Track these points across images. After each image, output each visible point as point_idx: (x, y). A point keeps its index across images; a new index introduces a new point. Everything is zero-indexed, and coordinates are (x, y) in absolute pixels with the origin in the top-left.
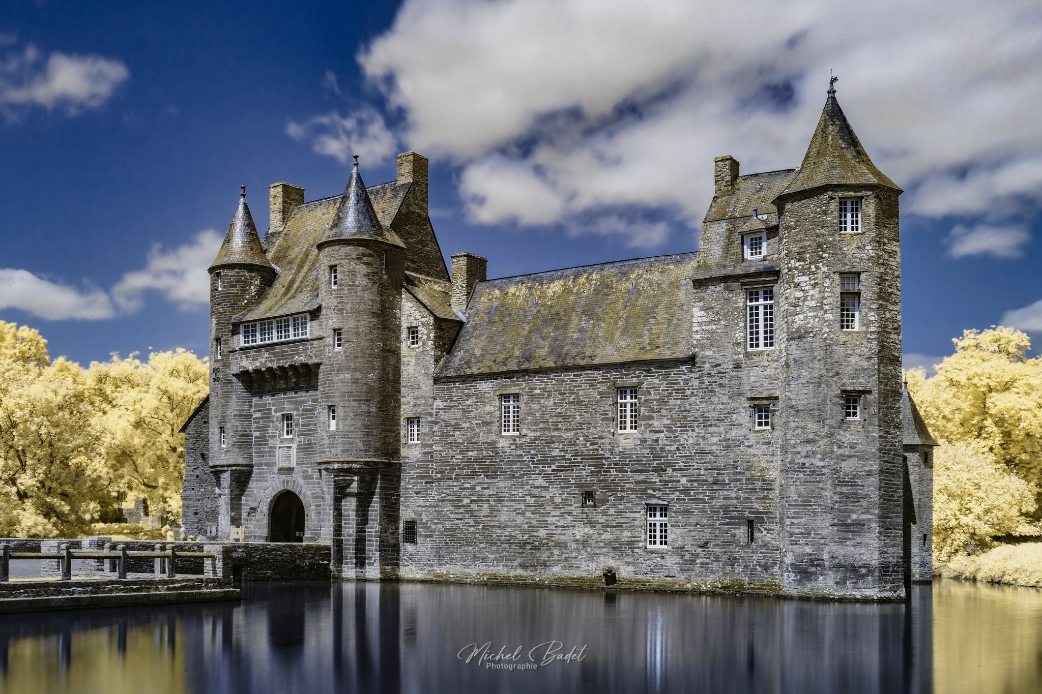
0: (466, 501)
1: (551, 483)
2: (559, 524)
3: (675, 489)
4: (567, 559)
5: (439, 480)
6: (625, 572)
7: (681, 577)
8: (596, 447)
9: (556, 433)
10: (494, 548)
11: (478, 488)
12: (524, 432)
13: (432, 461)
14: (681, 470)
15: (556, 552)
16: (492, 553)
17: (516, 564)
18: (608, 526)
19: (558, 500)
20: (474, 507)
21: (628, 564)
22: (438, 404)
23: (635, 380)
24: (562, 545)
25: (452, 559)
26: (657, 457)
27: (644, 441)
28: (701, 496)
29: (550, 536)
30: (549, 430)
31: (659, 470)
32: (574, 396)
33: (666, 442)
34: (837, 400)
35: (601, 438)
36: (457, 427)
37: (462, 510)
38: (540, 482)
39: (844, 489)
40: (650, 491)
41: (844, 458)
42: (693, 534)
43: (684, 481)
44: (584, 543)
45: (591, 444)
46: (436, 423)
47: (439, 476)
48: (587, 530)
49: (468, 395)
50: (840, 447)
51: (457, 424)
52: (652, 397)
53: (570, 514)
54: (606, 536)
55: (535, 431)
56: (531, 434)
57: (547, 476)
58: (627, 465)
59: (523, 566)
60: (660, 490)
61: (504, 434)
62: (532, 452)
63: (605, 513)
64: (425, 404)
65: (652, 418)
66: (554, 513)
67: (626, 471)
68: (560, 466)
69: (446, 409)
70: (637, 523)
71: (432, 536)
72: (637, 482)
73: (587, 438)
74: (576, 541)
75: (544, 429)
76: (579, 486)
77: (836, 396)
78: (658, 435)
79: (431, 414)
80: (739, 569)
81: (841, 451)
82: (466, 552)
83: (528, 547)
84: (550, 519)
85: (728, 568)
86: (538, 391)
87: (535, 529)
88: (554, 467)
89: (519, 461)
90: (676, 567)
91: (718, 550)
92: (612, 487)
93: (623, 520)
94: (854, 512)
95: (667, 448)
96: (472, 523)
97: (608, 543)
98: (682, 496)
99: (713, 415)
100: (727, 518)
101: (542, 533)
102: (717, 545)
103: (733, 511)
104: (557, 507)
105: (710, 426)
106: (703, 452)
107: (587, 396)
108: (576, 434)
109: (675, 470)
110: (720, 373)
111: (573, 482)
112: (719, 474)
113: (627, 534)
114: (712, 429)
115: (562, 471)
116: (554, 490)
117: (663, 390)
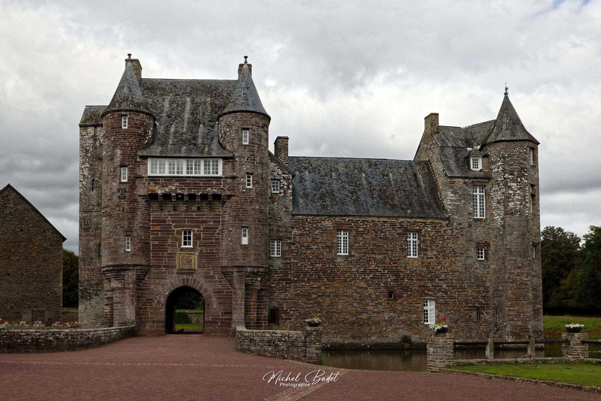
0: (315, 295)
1: (369, 285)
2: (374, 310)
3: (440, 290)
4: (380, 332)
5: (296, 281)
6: (414, 339)
8: (396, 265)
9: (373, 256)
10: (334, 326)
11: (323, 288)
13: (291, 269)
14: (443, 280)
15: (373, 327)
16: (333, 329)
17: (349, 335)
18: (403, 312)
19: (374, 296)
20: (320, 299)
21: (416, 333)
22: (296, 232)
24: (377, 323)
26: (430, 272)
27: (423, 263)
28: (453, 295)
29: (369, 318)
30: (368, 253)
31: (431, 280)
32: (383, 234)
33: (435, 264)
35: (399, 260)
36: (308, 248)
37: (312, 302)
38: (362, 285)
40: (426, 291)
42: (450, 316)
43: (444, 286)
44: (390, 322)
45: (394, 263)
46: (293, 244)
48: (392, 314)
49: (316, 228)
51: (309, 246)
52: (427, 238)
53: (381, 304)
54: (403, 317)
55: (360, 253)
56: (357, 255)
57: (367, 281)
58: (414, 276)
59: (353, 337)
60: (432, 291)
61: (338, 254)
62: (358, 266)
63: (401, 304)
64: (286, 232)
65: (426, 250)
66: (371, 304)
67: (413, 280)
68: (375, 276)
69: (301, 235)
70: (419, 310)
71: (290, 319)
72: (420, 287)
73: (391, 260)
74: (385, 320)
76: (386, 287)
78: (430, 260)
79: (289, 238)
80: (474, 335)
83: (356, 325)
84: (369, 308)
85: (469, 334)
86: (361, 229)
87: (360, 313)
88: (371, 276)
89: (350, 272)
92: (405, 289)
93: (411, 308)
95: (436, 268)
97: (404, 322)
98: (444, 295)
99: (458, 251)
100: (467, 307)
101: (365, 316)
102: (463, 322)
103: (470, 303)
104: (373, 300)
105: (457, 256)
106: (453, 271)
107: (391, 234)
108: (385, 257)
109: (439, 280)
110: (461, 228)
111: (382, 285)
112: (462, 283)
113: (414, 316)
114: (458, 258)
115: (376, 278)
116: (371, 290)
117: (432, 235)
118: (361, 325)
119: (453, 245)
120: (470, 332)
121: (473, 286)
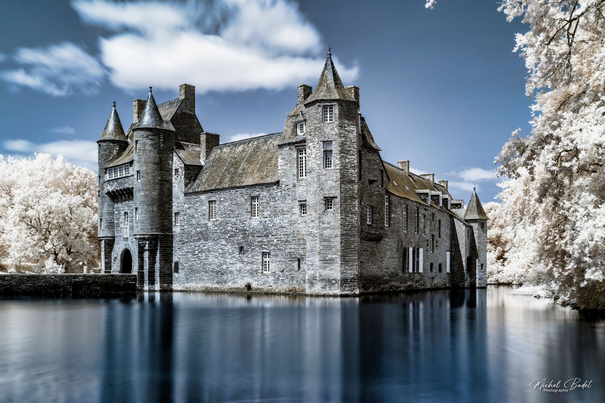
0: (197, 252)
1: (228, 243)
2: (231, 262)
3: (272, 245)
4: (233, 279)
5: (187, 242)
6: (254, 285)
7: (274, 286)
8: (243, 225)
9: (229, 219)
10: (207, 274)
11: (201, 246)
12: (218, 218)
13: (184, 233)
14: (274, 235)
15: (229, 276)
16: (207, 277)
17: (215, 282)
18: (248, 263)
19: (230, 251)
20: (200, 255)
21: (255, 280)
22: (186, 206)
23: (257, 193)
24: (231, 272)
25: (192, 280)
26: (266, 230)
27: (261, 222)
28: (281, 248)
29: (227, 268)
30: (227, 217)
31: (267, 236)
32: (235, 201)
33: (269, 222)
34: (322, 201)
35: (245, 221)
36: (193, 217)
37: (195, 257)
38: (224, 242)
39: (325, 243)
40: (263, 246)
41: (325, 229)
42: (279, 266)
43: (275, 240)
44: (240, 271)
45: (242, 224)
46: (185, 215)
47: (187, 240)
48: (241, 265)
49: (197, 201)
50: (323, 224)
51: (193, 215)
52: (264, 201)
53: (234, 257)
54: (248, 268)
55: (222, 218)
56: (220, 220)
57: (226, 240)
58: (255, 233)
59: (218, 283)
60: (267, 245)
61: (211, 220)
62: (221, 228)
63: (247, 256)
64: (181, 206)
65: (263, 211)
66: (229, 257)
67: (255, 237)
68: (231, 235)
69: (189, 208)
70: (259, 261)
71: (184, 269)
72: (259, 242)
73: (240, 221)
74: (237, 270)
75: (225, 217)
76: (238, 244)
77: (321, 200)
78: (266, 219)
79: (183, 211)
80: (295, 282)
81: (324, 225)
82: (197, 276)
83: (220, 273)
84: (228, 260)
85: (291, 282)
86: (222, 199)
87: (221, 265)
88: (228, 235)
89: (216, 233)
90: (273, 282)
91: (287, 273)
92: (250, 244)
93: (253, 260)
94: (329, 254)
95: (269, 225)
96: (199, 263)
97: (248, 271)
98: (275, 248)
99: (286, 209)
100: (291, 258)
101: (224, 267)
102: (287, 271)
103: (293, 255)
104: (230, 254)
105: (285, 214)
106: (282, 227)
107: (240, 201)
108: (237, 219)
109: (272, 236)
110: (288, 189)
111: (236, 242)
112: (288, 237)
113: (255, 266)
114: (285, 216)
115: (232, 237)
116: (229, 246)
117: (268, 198)
118: (222, 274)
119: (282, 205)
120: (293, 280)
121: (295, 240)
